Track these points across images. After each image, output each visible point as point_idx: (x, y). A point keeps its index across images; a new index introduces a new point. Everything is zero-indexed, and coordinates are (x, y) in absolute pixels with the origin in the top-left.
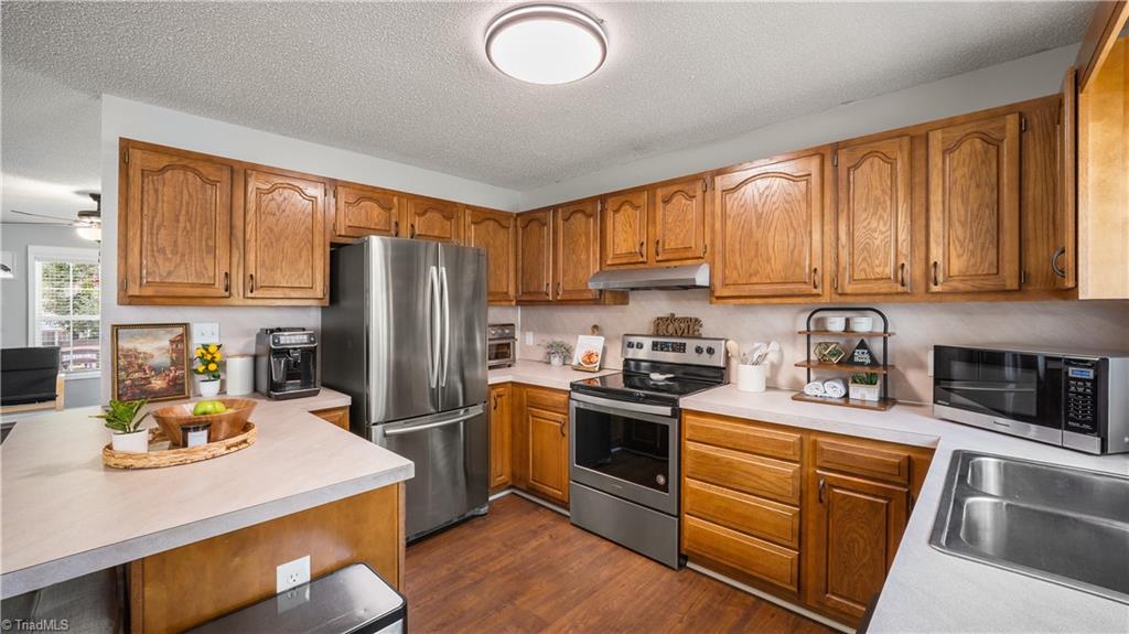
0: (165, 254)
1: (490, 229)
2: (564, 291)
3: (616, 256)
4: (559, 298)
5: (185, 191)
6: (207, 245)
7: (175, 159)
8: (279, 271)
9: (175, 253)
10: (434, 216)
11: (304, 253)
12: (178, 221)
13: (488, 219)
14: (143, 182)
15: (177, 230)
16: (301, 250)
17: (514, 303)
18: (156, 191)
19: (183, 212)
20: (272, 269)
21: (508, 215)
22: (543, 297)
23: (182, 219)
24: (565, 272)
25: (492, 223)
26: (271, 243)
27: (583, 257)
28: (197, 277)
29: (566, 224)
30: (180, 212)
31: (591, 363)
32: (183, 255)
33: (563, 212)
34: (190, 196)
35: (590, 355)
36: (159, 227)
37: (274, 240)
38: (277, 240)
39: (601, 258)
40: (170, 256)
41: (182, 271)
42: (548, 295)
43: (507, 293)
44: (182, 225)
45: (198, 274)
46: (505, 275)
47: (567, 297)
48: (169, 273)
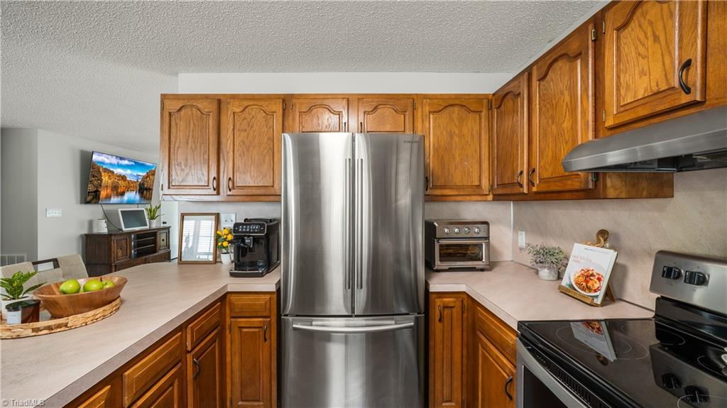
0: (181, 166)
1: (455, 116)
2: (540, 180)
3: (623, 108)
4: (534, 189)
5: (192, 122)
6: (204, 158)
7: (186, 101)
8: (249, 175)
9: (186, 166)
10: (386, 111)
11: (267, 158)
12: (187, 143)
13: (452, 105)
14: (170, 120)
15: (187, 149)
16: (265, 156)
17: (490, 197)
18: (176, 124)
19: (191, 137)
20: (245, 173)
21: (479, 98)
22: (517, 190)
23: (190, 141)
24: (541, 153)
25: (456, 109)
26: (244, 152)
27: (567, 125)
28: (198, 181)
29: (542, 83)
30: (189, 136)
31: (589, 289)
32: (190, 167)
33: (538, 70)
34: (194, 125)
35: (588, 276)
36: (178, 148)
37: (245, 150)
38: (248, 150)
39: (596, 120)
40: (183, 167)
41: (190, 178)
42: (521, 186)
43: (479, 186)
44: (190, 145)
45: (199, 180)
46: (476, 167)
47: (544, 188)
48: (183, 180)
